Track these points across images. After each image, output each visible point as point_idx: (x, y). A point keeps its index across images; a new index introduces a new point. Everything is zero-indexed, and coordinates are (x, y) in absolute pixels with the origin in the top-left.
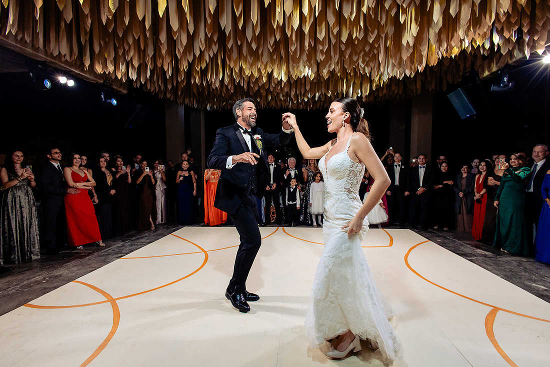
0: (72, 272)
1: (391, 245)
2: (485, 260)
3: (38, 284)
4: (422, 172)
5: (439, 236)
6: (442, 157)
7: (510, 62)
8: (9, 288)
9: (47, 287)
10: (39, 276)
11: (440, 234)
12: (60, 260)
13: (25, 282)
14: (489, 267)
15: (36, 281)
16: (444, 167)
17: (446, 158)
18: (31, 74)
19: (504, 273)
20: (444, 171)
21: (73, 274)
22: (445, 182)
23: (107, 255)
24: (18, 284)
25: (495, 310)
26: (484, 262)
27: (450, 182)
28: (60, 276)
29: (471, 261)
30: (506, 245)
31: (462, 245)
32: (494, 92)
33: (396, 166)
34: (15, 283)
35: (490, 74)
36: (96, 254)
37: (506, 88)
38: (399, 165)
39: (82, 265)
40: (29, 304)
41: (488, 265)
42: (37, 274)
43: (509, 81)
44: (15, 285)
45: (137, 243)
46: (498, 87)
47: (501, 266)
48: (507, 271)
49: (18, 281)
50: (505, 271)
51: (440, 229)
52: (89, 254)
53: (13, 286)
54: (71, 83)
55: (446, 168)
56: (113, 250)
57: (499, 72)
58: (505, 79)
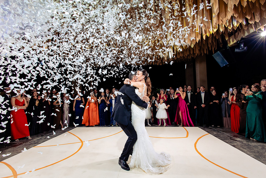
1: (187, 136)
2: (242, 145)
4: (203, 95)
5: (215, 131)
6: (212, 88)
7: (243, 37)
11: (216, 129)
14: (245, 150)
16: (214, 93)
17: (215, 88)
19: (255, 154)
20: (214, 95)
22: (214, 101)
23: (30, 144)
26: (242, 147)
27: (217, 101)
29: (234, 146)
30: (253, 135)
32: (237, 52)
33: (188, 92)
35: (233, 44)
36: (24, 144)
37: (243, 50)
38: (190, 92)
41: (244, 148)
43: (244, 46)
46: (239, 50)
47: (252, 149)
48: (256, 153)
50: (254, 152)
51: (216, 126)
52: (20, 144)
55: (215, 93)
56: (34, 142)
57: (239, 42)
58: (242, 45)
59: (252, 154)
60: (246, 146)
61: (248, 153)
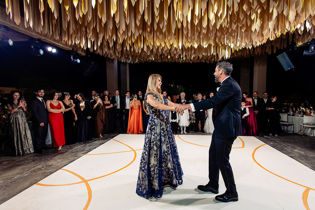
0: (58, 163)
1: (243, 147)
2: (300, 156)
3: (40, 170)
5: (271, 141)
8: (24, 172)
9: (45, 172)
10: (39, 165)
11: (272, 139)
12: (50, 155)
13: (32, 169)
14: (302, 161)
15: (39, 168)
18: (32, 46)
21: (59, 164)
23: (77, 152)
24: (29, 170)
25: (308, 189)
26: (299, 158)
28: (52, 165)
29: (291, 157)
31: (286, 147)
32: (306, 56)
34: (27, 170)
35: (303, 44)
36: (70, 151)
37: (313, 53)
39: (63, 158)
40: (38, 183)
41: (302, 160)
42: (38, 164)
44: (27, 171)
45: (93, 144)
46: (308, 52)
47: (310, 161)
48: (314, 164)
49: (28, 168)
50: (312, 164)
52: (66, 152)
53: (26, 171)
54: (54, 51)
56: (79, 149)
57: (309, 44)
58: (312, 48)
59: (309, 166)
60: (304, 157)
61: (306, 164)
